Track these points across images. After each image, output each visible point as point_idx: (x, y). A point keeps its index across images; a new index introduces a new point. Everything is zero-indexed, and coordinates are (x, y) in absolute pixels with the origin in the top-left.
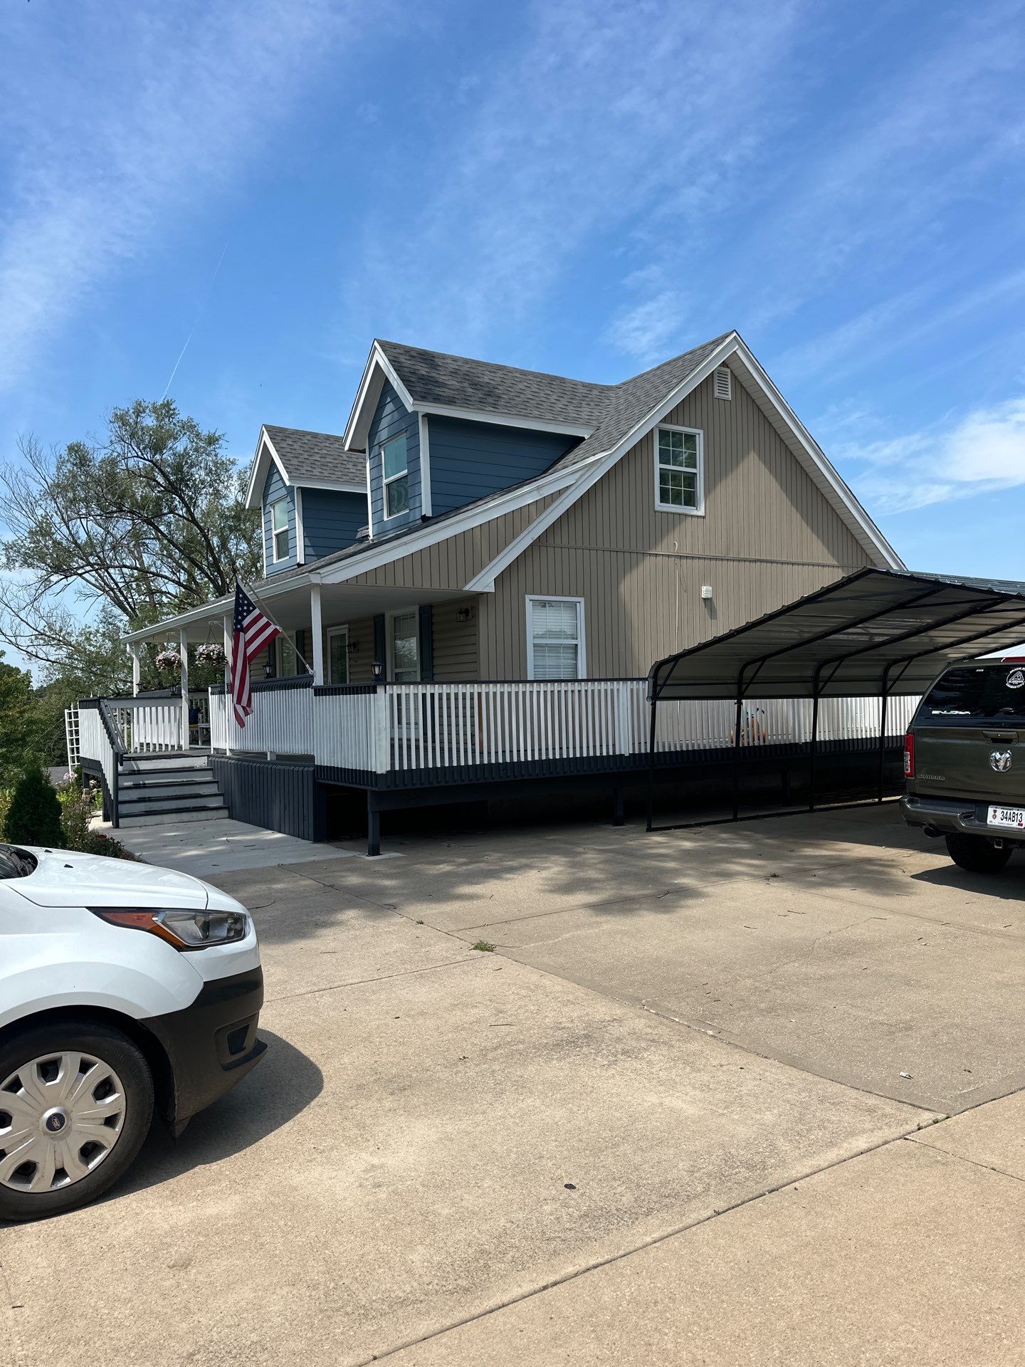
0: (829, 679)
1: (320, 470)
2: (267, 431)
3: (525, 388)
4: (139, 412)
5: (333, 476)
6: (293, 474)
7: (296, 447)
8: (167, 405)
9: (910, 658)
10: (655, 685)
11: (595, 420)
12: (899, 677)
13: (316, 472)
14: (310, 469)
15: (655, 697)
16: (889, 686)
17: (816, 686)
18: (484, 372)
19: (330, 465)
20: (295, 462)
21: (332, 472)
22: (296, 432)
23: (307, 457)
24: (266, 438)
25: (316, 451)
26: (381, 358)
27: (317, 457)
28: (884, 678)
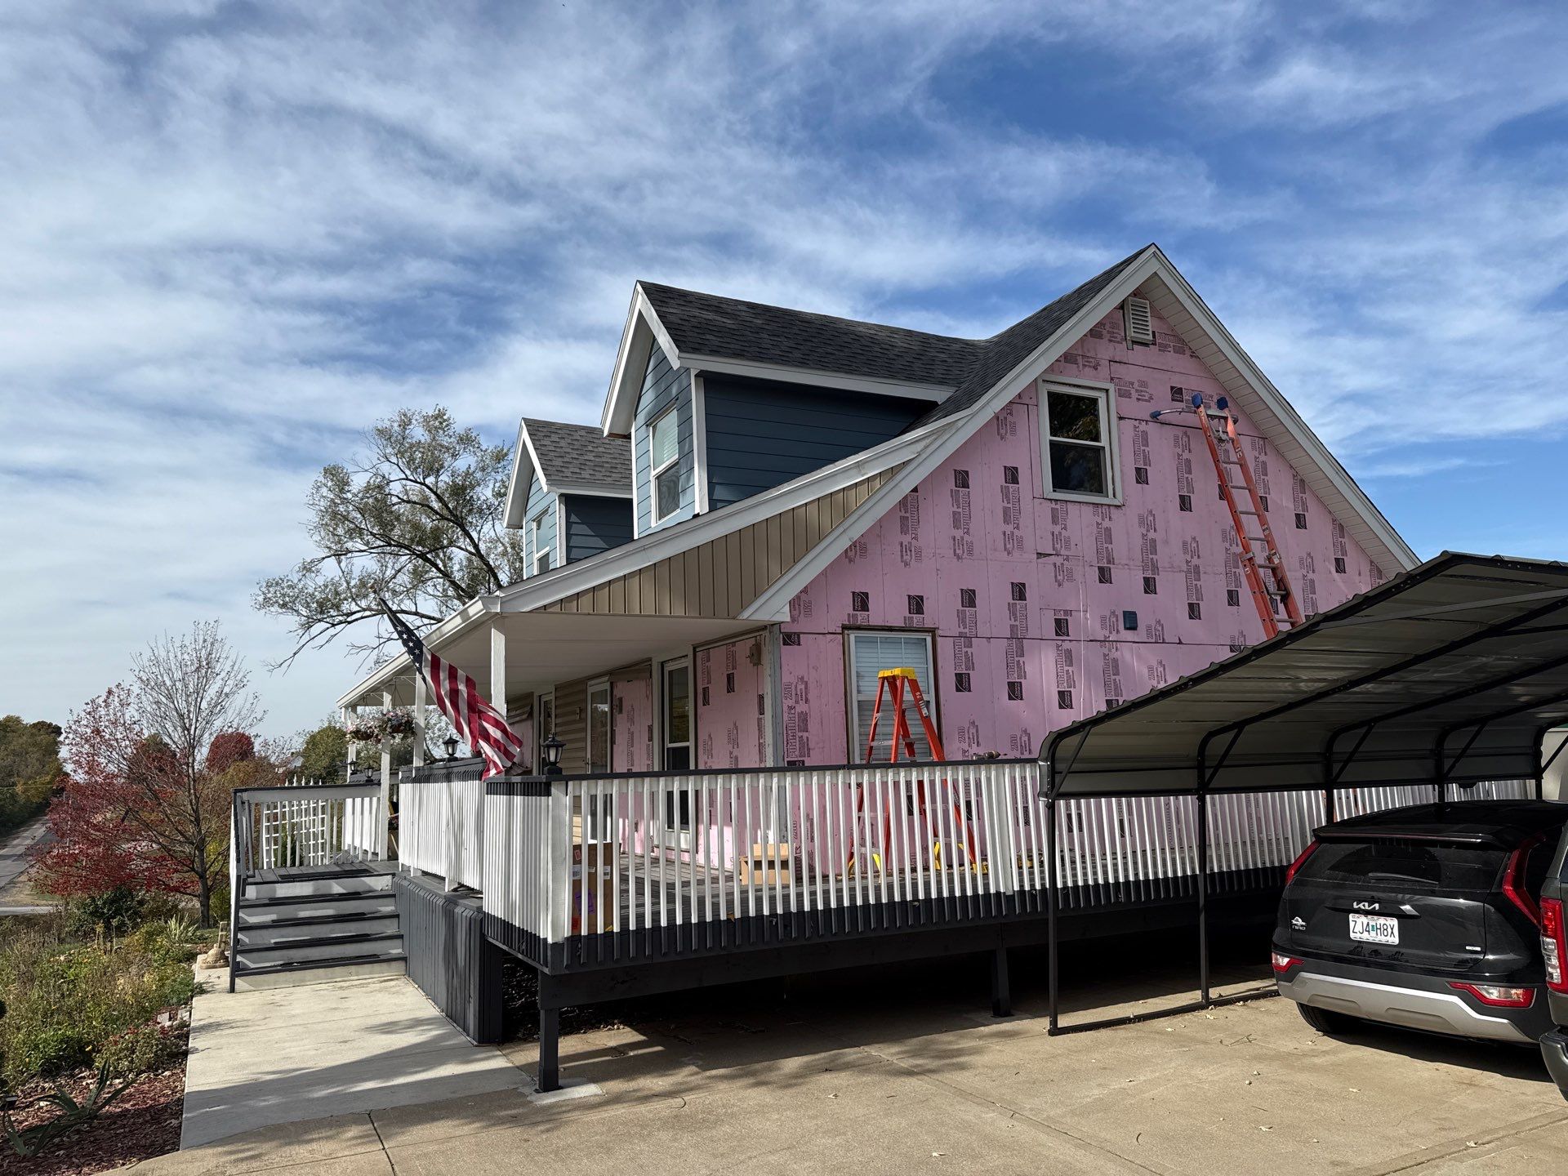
0: (1350, 758)
1: (592, 472)
2: (526, 425)
3: (850, 341)
4: (405, 423)
5: (609, 479)
6: (553, 478)
7: (563, 443)
8: (440, 415)
9: (1483, 721)
10: (1053, 772)
11: (953, 379)
12: (1465, 750)
13: (586, 474)
14: (578, 471)
15: (1054, 792)
16: (1446, 768)
17: (1328, 770)
18: (792, 322)
19: (606, 465)
20: (558, 462)
21: (608, 474)
22: (567, 426)
23: (577, 457)
24: (525, 435)
25: (590, 448)
26: (642, 303)
27: (590, 457)
28: (1438, 754)
